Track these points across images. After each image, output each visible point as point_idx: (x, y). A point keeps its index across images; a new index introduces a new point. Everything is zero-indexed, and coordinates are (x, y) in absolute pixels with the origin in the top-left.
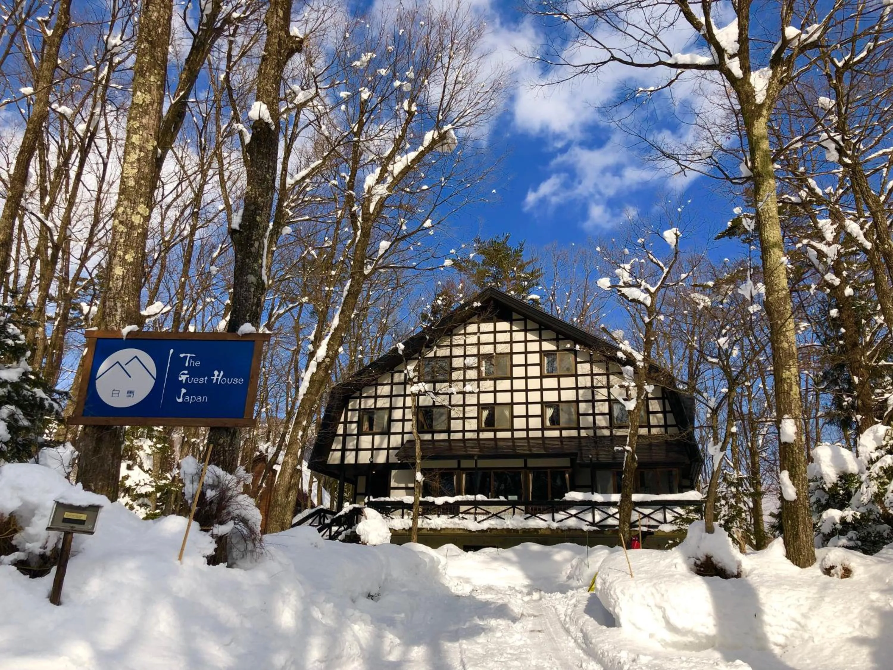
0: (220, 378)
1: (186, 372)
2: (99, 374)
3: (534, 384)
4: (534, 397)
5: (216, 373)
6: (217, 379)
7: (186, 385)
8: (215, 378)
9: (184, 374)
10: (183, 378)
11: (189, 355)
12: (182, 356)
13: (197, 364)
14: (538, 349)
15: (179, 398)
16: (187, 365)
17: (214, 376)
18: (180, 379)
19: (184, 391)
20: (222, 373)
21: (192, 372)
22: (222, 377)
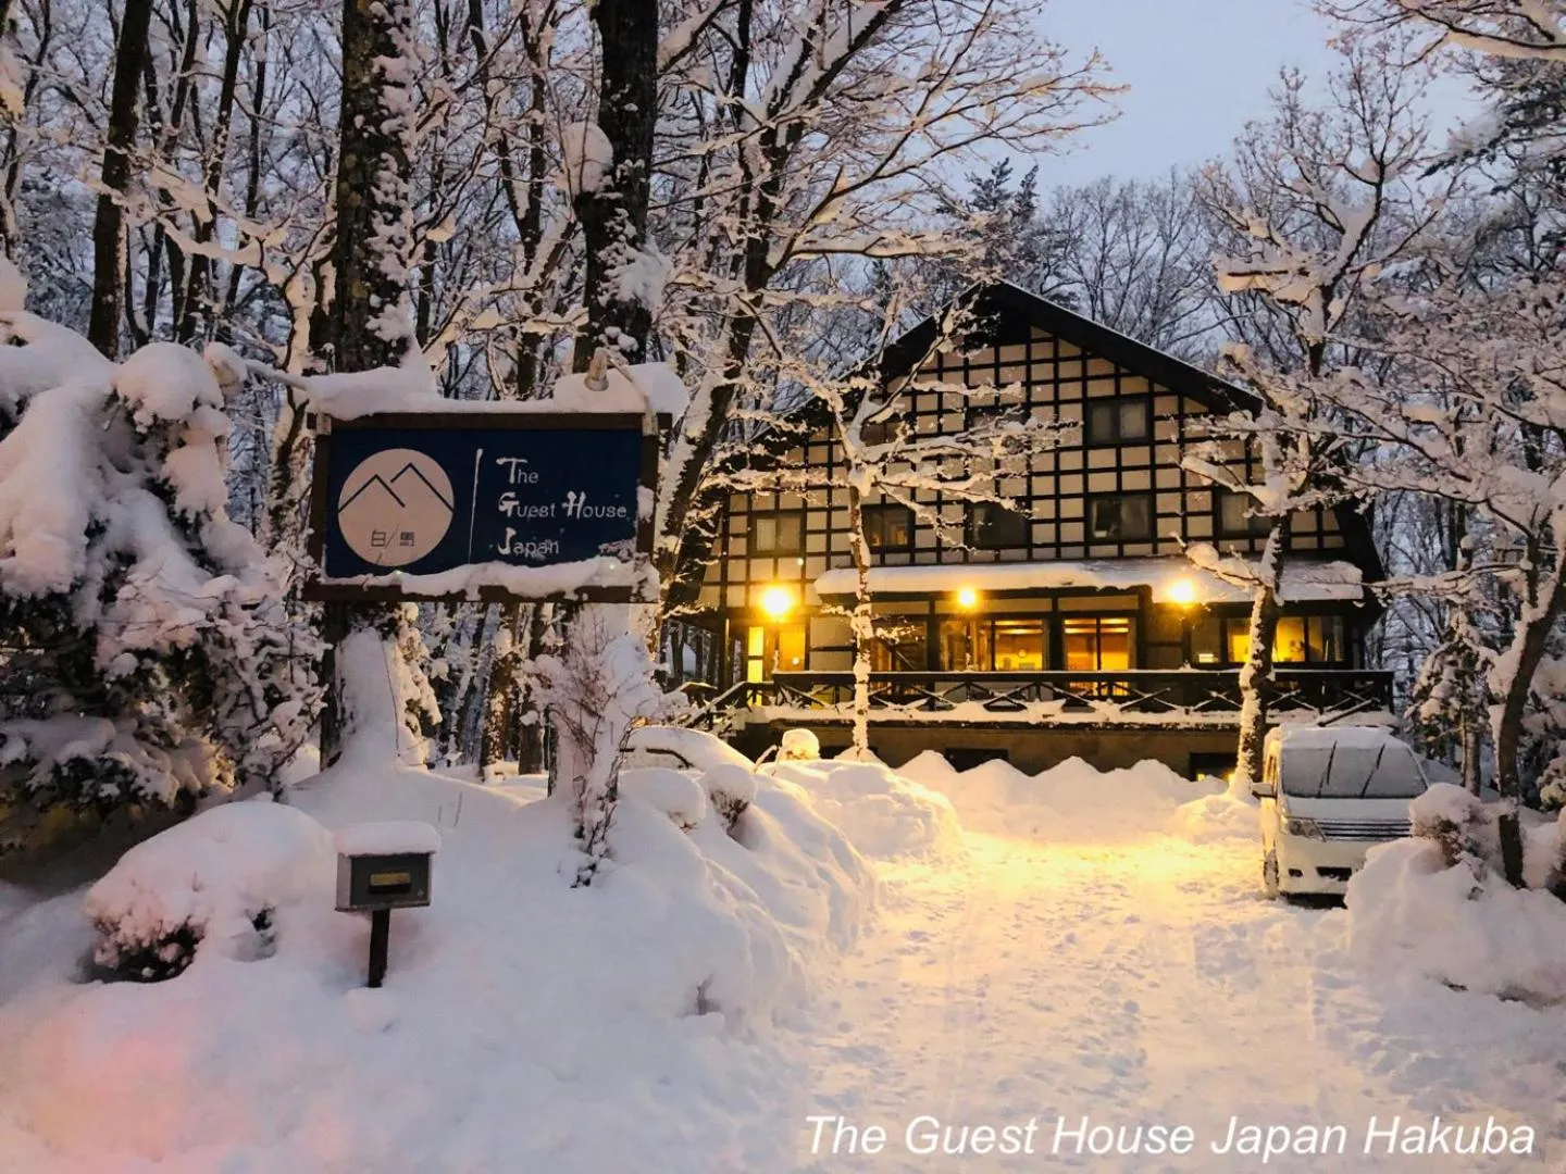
0: (580, 505)
1: (512, 495)
2: (343, 499)
3: (1071, 461)
4: (1072, 484)
5: (571, 495)
6: (575, 509)
7: (514, 521)
8: (571, 505)
9: (507, 499)
10: (507, 507)
11: (514, 460)
12: (501, 461)
13: (533, 478)
14: (1079, 395)
15: (503, 547)
16: (512, 480)
17: (568, 501)
18: (502, 508)
19: (511, 532)
20: (583, 497)
21: (526, 495)
22: (585, 504)
